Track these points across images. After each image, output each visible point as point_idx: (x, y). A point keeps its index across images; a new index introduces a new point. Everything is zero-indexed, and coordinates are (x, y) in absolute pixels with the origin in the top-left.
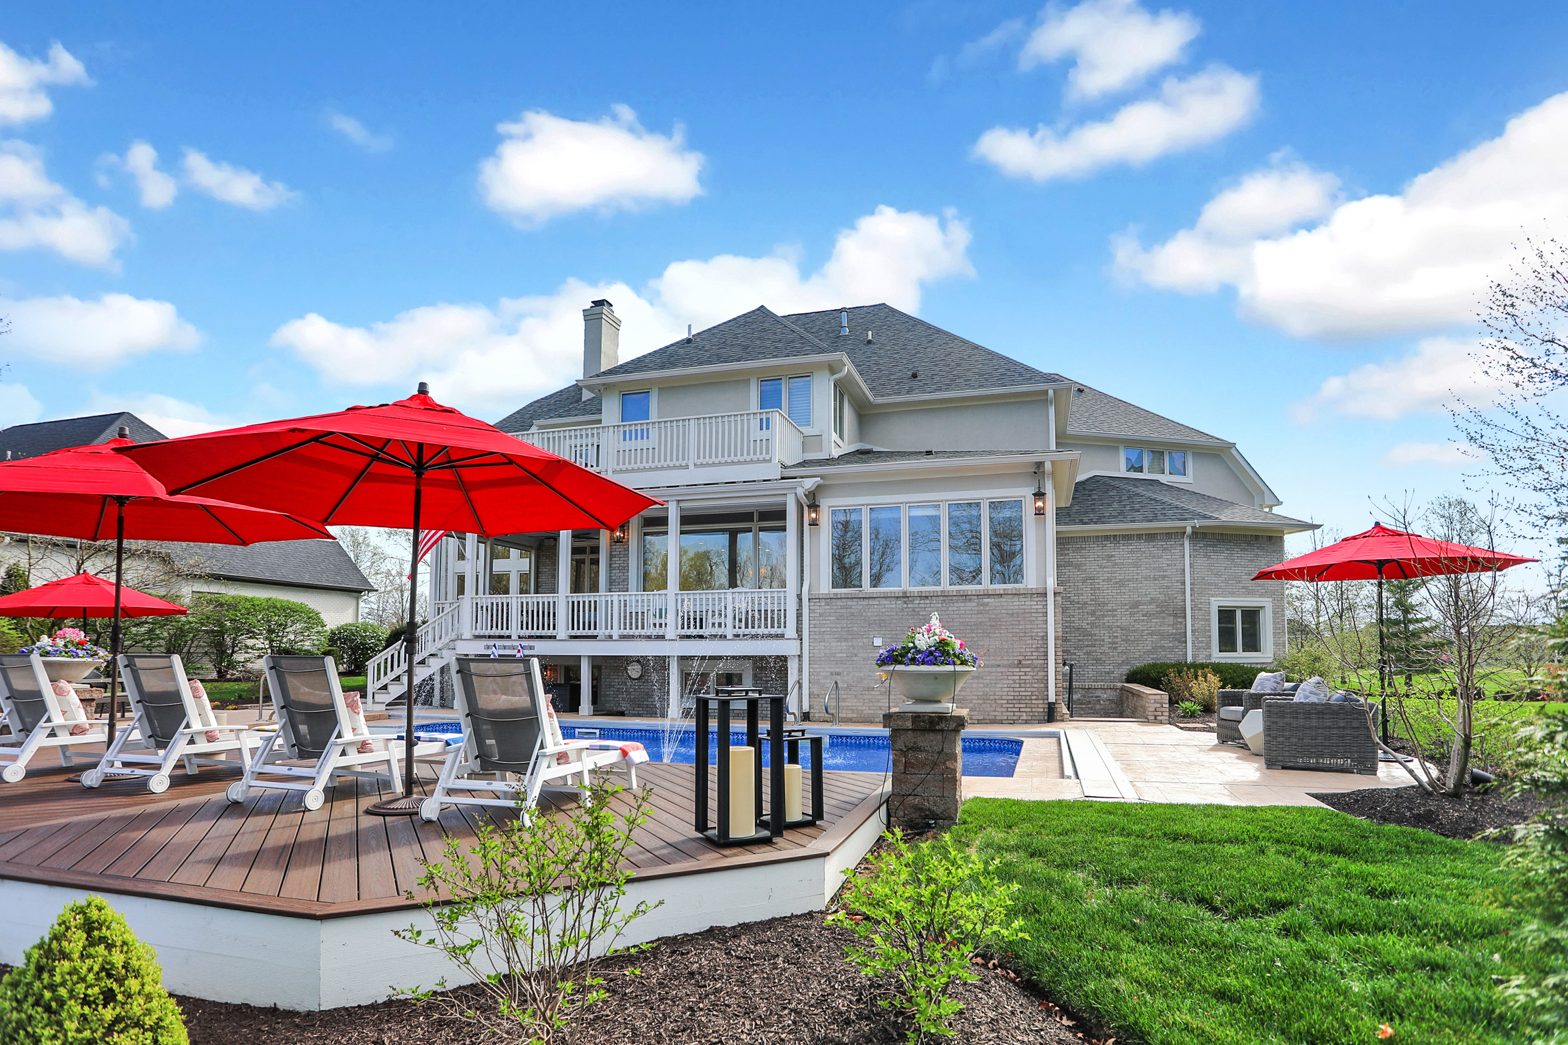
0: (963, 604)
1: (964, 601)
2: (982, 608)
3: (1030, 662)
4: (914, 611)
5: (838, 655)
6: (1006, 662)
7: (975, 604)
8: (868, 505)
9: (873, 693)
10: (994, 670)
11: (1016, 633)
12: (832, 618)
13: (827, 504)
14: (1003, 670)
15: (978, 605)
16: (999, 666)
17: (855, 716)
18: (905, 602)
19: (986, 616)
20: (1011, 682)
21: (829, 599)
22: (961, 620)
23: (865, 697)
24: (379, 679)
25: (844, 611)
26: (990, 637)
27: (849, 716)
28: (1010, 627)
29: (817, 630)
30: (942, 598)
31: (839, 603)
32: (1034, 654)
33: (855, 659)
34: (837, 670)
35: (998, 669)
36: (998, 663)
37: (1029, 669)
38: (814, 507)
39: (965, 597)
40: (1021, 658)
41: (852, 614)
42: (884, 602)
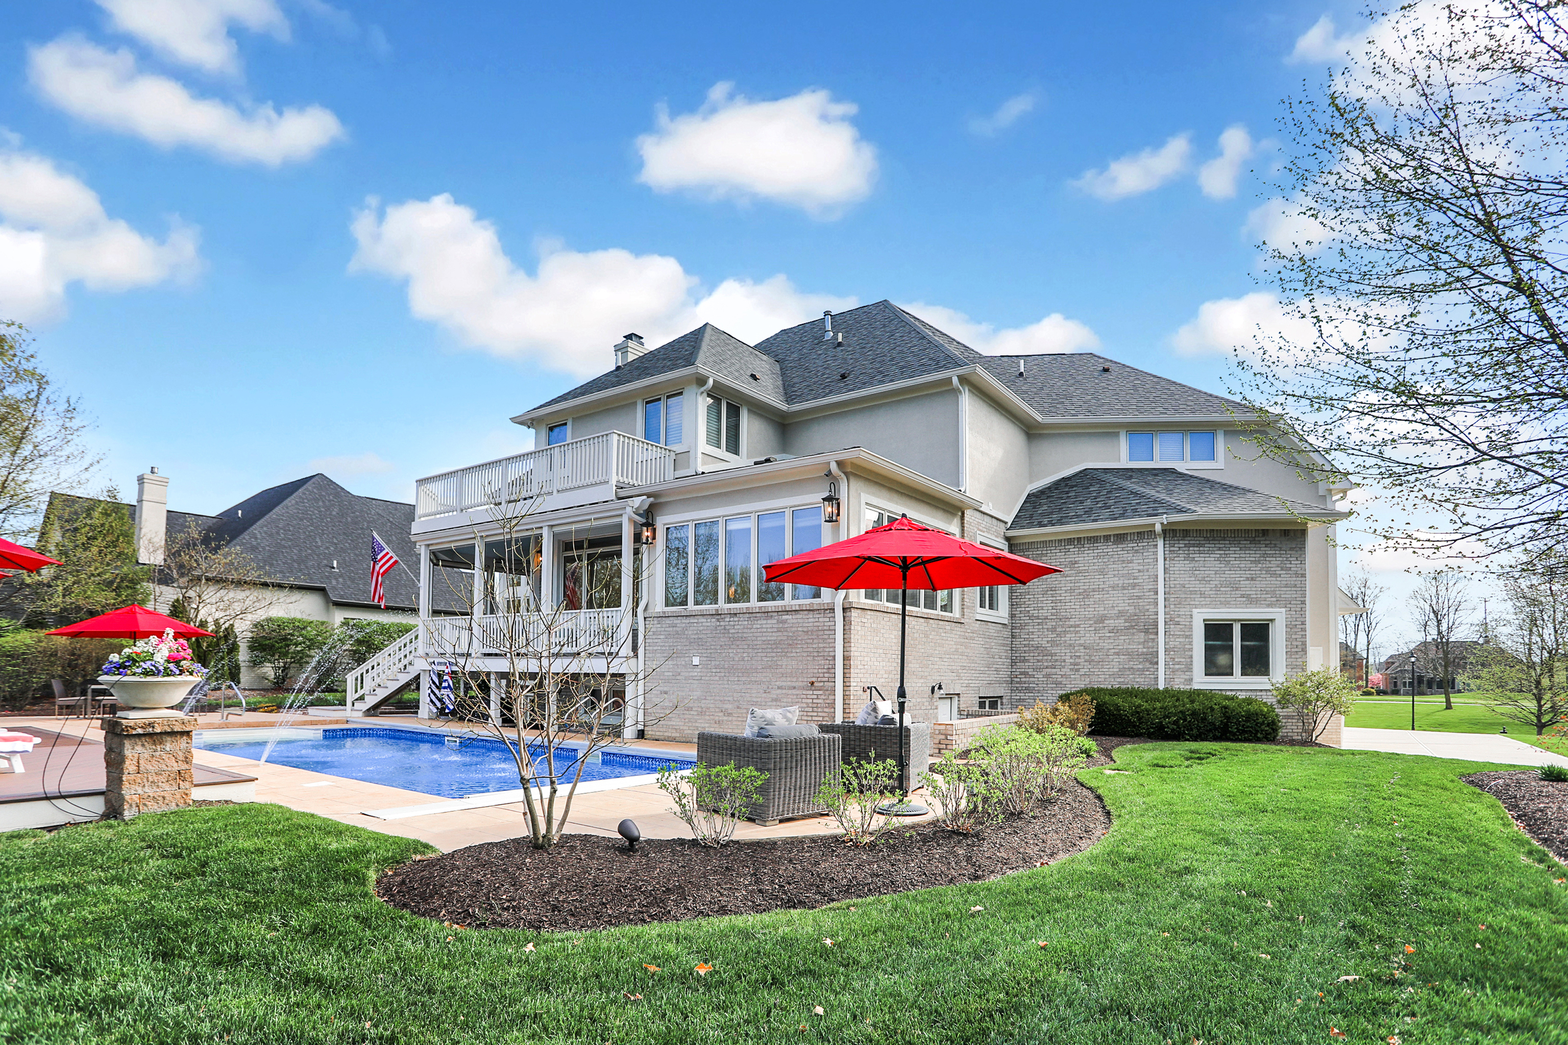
0: (765, 622)
1: (767, 618)
2: (781, 625)
3: (822, 684)
4: (725, 629)
5: (666, 674)
6: (800, 684)
7: (775, 621)
8: (693, 520)
9: (692, 713)
10: (790, 692)
11: (811, 652)
12: (662, 637)
13: (662, 521)
14: (798, 692)
15: (778, 622)
16: (794, 688)
17: (678, 735)
18: (718, 620)
19: (785, 634)
20: (805, 705)
21: (663, 617)
22: (764, 639)
23: (686, 716)
24: (356, 691)
25: (671, 629)
26: (788, 657)
27: (674, 735)
28: (805, 646)
29: (651, 648)
30: (747, 615)
31: (668, 621)
32: (826, 675)
33: (678, 677)
34: (665, 689)
35: (794, 692)
36: (794, 684)
37: (820, 692)
38: (650, 525)
39: (767, 613)
40: (814, 680)
41: (677, 633)
42: (702, 620)
